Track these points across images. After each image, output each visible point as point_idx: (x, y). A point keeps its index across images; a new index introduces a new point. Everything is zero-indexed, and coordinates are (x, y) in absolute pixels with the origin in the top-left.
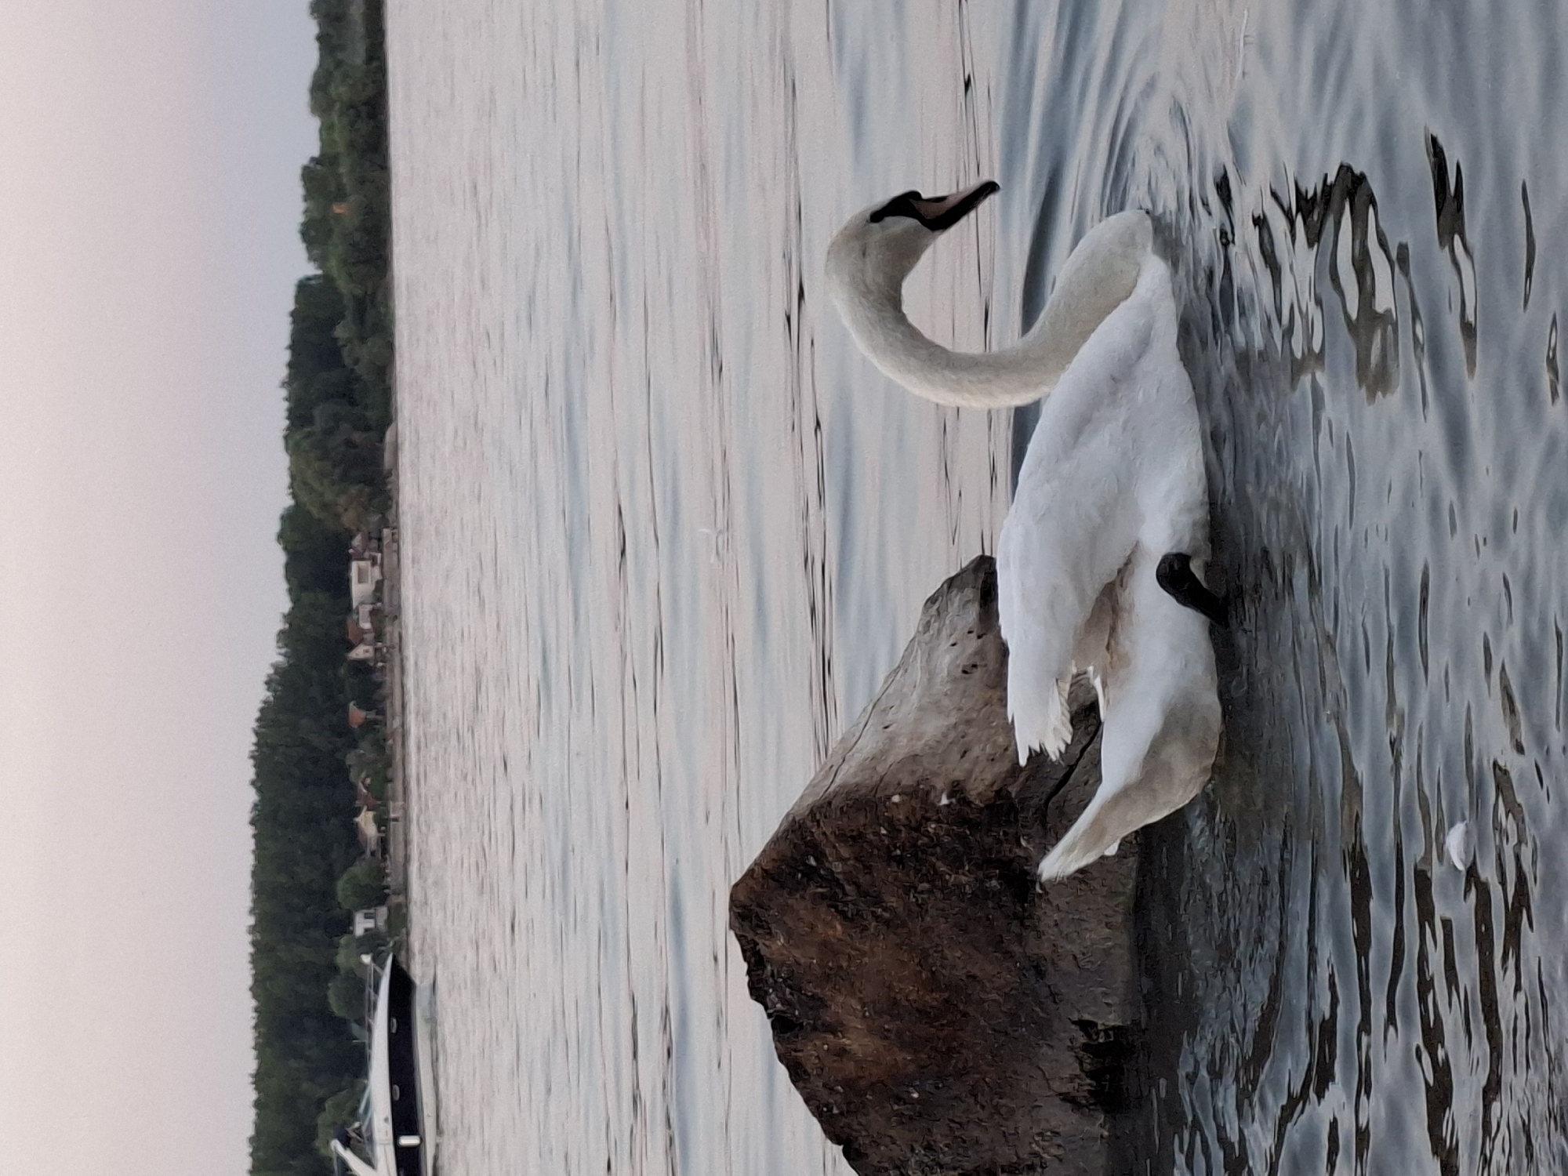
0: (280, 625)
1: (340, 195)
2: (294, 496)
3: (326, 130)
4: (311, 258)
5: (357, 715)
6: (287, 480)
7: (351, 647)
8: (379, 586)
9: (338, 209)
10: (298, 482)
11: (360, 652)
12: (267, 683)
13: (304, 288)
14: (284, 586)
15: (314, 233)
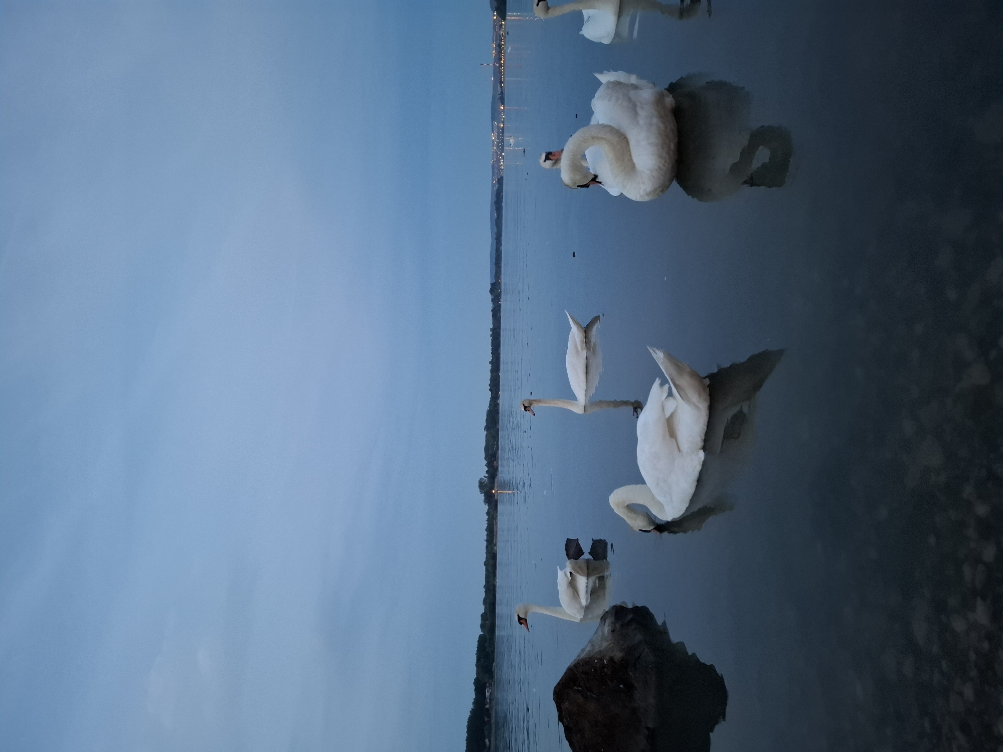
0: (473, 701)
1: (487, 620)
2: (477, 675)
3: (485, 609)
4: (482, 631)
5: (486, 719)
6: (475, 672)
7: (486, 705)
8: (491, 694)
9: (487, 622)
10: (477, 674)
11: (487, 706)
12: (471, 712)
13: (480, 636)
14: (474, 693)
15: (482, 626)
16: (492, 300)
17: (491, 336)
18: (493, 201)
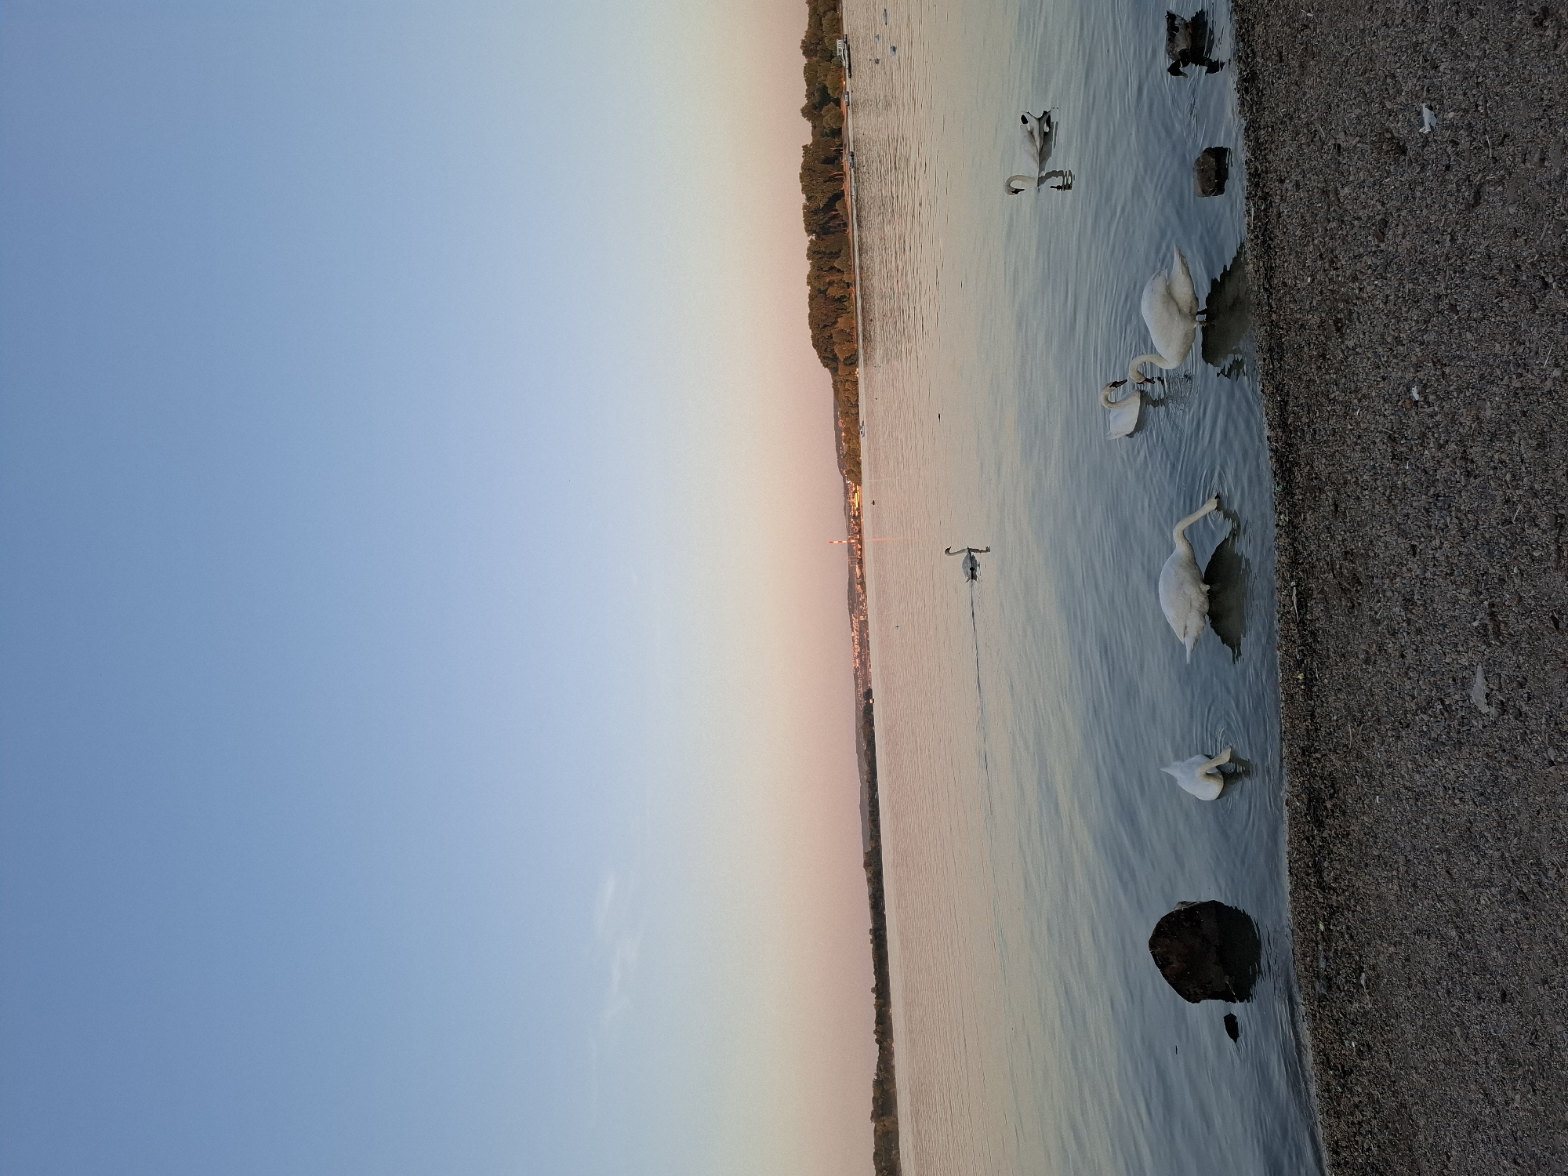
16: (869, 880)
17: (871, 942)
18: (859, 726)
